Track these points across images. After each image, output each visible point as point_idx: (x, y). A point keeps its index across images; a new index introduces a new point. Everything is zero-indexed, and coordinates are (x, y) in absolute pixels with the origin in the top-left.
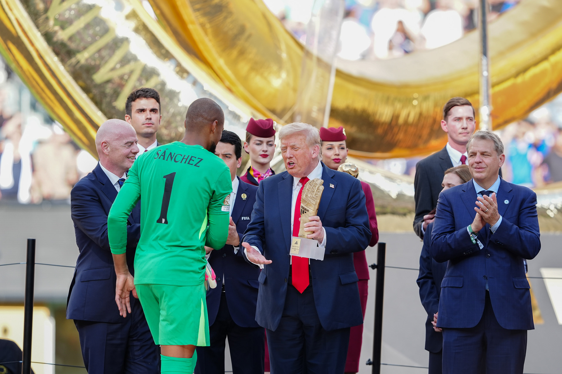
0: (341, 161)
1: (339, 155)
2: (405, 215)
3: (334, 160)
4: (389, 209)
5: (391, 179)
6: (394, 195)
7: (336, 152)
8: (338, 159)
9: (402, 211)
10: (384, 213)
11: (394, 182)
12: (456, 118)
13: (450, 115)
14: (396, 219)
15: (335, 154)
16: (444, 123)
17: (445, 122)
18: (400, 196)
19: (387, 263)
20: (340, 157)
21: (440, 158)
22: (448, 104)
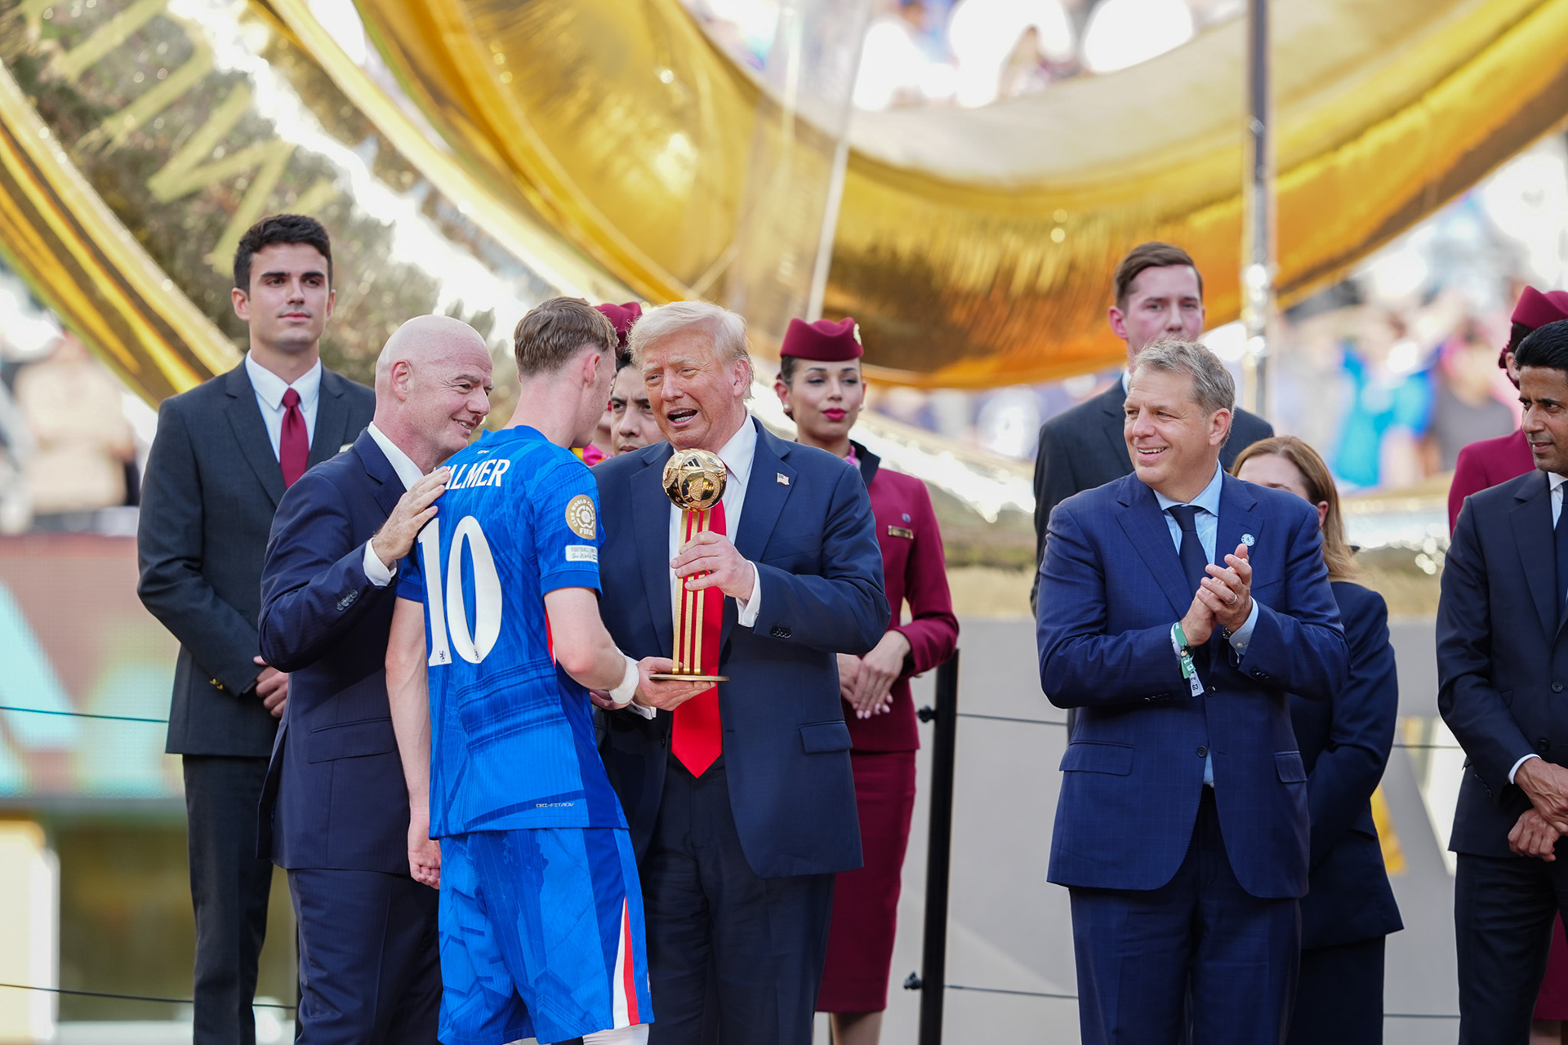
0: (846, 416)
1: (839, 399)
2: (1020, 568)
3: (826, 412)
4: (976, 553)
5: (982, 468)
6: (990, 514)
7: (832, 390)
8: (839, 411)
9: (1011, 558)
10: (963, 564)
11: (988, 476)
12: (1150, 299)
13: (1133, 292)
14: (997, 580)
15: (830, 395)
16: (1118, 313)
17: (1121, 313)
18: (1007, 515)
19: (961, 707)
20: (843, 405)
21: (1106, 412)
22: (1129, 262)
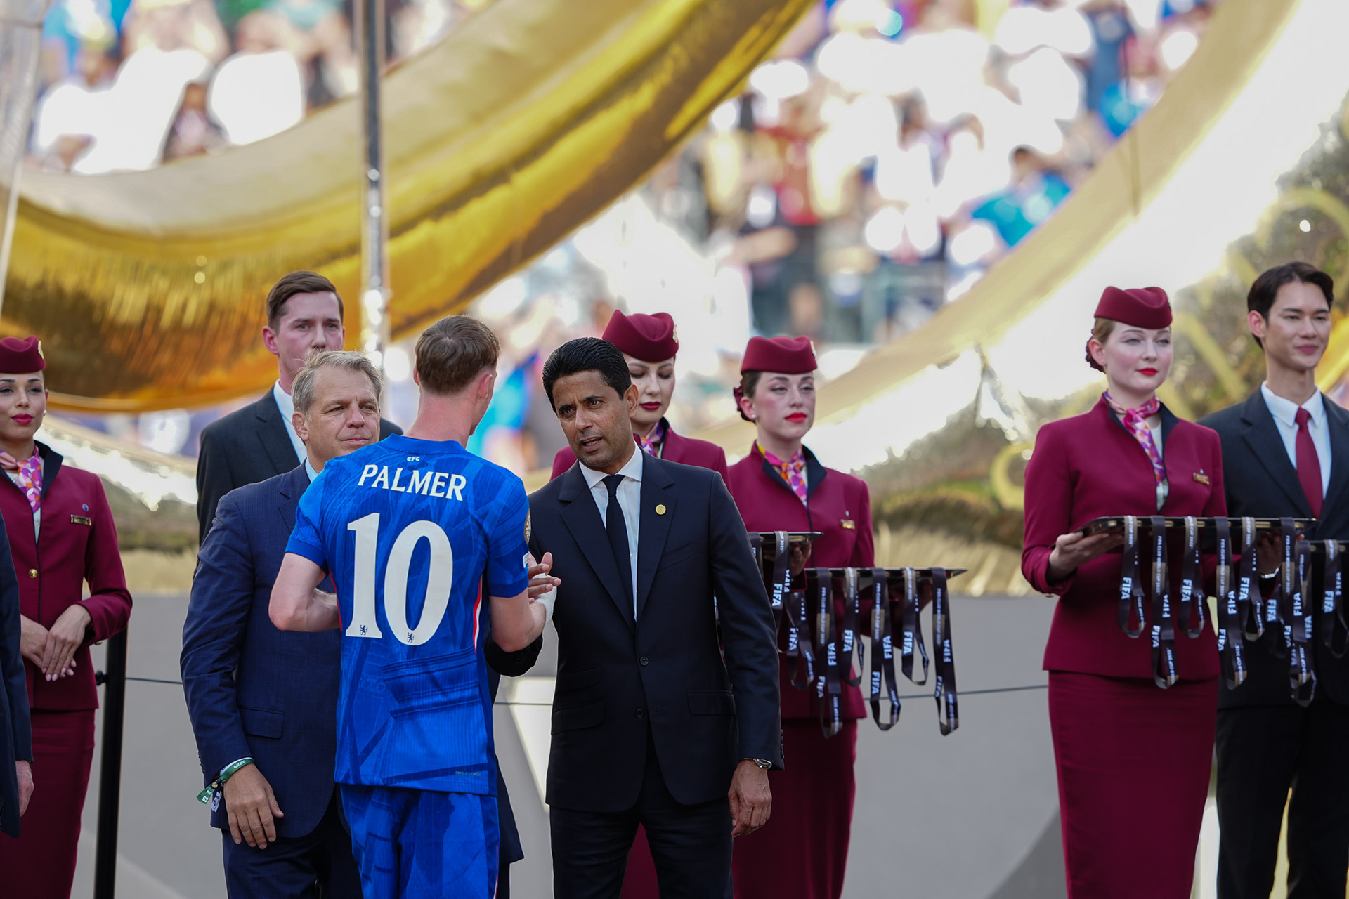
0: (33, 420)
1: (27, 406)
2: (179, 551)
3: (14, 418)
4: (141, 538)
5: (146, 464)
6: (153, 505)
7: (20, 399)
8: (26, 416)
9: (170, 542)
10: (131, 548)
11: (151, 471)
12: (298, 320)
13: (283, 314)
14: (160, 561)
15: (18, 403)
16: (270, 333)
17: (273, 332)
18: (168, 505)
19: (130, 671)
20: (30, 412)
21: (258, 418)
22: (279, 289)
